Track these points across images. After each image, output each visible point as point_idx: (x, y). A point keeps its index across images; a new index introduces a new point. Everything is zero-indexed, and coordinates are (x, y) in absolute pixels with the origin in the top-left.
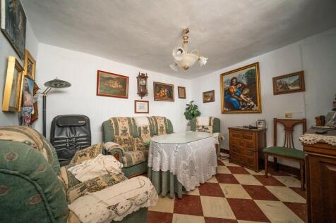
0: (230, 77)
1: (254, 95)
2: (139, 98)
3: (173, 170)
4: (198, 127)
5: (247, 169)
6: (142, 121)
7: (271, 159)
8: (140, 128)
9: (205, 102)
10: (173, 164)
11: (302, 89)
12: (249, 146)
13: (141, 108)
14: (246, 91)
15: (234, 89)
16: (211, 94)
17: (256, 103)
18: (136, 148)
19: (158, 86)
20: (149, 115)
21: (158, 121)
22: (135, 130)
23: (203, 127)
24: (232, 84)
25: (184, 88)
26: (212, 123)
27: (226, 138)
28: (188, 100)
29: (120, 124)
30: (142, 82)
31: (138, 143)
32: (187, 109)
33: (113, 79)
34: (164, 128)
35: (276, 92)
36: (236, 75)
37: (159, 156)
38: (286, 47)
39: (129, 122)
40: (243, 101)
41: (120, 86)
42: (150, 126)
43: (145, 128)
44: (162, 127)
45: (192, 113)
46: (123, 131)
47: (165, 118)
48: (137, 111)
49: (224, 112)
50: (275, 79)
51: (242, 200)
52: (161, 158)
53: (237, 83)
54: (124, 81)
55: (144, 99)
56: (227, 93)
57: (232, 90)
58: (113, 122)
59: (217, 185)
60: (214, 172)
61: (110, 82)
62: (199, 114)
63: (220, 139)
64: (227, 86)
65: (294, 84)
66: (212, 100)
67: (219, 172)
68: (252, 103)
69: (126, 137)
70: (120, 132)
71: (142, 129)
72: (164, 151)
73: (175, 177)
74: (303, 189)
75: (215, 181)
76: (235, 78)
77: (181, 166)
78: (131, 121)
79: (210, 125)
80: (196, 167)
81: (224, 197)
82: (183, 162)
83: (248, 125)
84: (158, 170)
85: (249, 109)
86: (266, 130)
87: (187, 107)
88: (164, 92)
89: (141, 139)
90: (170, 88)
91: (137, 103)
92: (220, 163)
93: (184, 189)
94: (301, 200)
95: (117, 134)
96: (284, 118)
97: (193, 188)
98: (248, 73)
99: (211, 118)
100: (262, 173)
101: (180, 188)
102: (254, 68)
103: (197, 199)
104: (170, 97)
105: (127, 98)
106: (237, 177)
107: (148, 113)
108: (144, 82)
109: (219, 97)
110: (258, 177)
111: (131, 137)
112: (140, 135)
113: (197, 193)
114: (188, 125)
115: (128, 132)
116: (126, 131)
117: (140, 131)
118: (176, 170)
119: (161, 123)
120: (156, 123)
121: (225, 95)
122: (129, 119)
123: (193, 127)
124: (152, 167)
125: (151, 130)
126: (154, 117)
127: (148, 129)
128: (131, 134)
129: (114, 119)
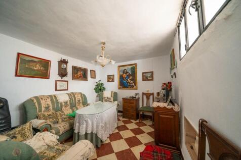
0: (123, 68)
1: (134, 80)
2: (59, 78)
3: (94, 131)
4: (104, 98)
5: (131, 120)
6: (63, 97)
7: (141, 113)
8: (61, 103)
9: (108, 81)
10: (95, 127)
11: (152, 80)
12: (133, 107)
13: (61, 86)
14: (131, 78)
15: (125, 75)
16: (112, 77)
17: (135, 84)
18: (60, 120)
19: (76, 69)
20: (68, 92)
21: (76, 96)
22: (57, 105)
23: (107, 98)
24: (124, 73)
25: (95, 71)
26: (113, 95)
27: (121, 104)
28: (97, 80)
29: (42, 102)
30: (63, 66)
31: (61, 116)
32: (96, 86)
33: (35, 62)
34: (81, 101)
35: (143, 80)
36: (126, 68)
37: (85, 124)
38: (146, 59)
39: (52, 100)
40: (129, 83)
41: (42, 68)
42: (70, 101)
43: (66, 103)
44: (80, 101)
45: (99, 89)
46: (46, 108)
47: (81, 93)
48: (58, 89)
49: (119, 88)
50: (143, 73)
51: (131, 138)
52: (87, 125)
53: (127, 73)
54: (46, 64)
55: (64, 79)
56: (121, 77)
57: (124, 76)
58: (35, 101)
59: (118, 133)
60: (116, 126)
61: (31, 64)
62: (104, 89)
63: (118, 105)
64: (122, 73)
65: (150, 77)
66: (113, 81)
67: (119, 125)
68: (133, 84)
69: (50, 113)
70: (43, 109)
71: (63, 104)
72: (89, 120)
73: (96, 135)
74: (153, 125)
75: (117, 131)
76: (125, 69)
77: (100, 127)
78: (53, 98)
79: (112, 96)
80: (108, 126)
81: (122, 138)
82: (101, 124)
83: (131, 96)
84: (84, 133)
85: (132, 87)
86: (139, 98)
87: (96, 84)
88: (81, 74)
89: (63, 112)
90: (85, 71)
91: (58, 82)
92: (119, 120)
93: (101, 141)
94: (152, 130)
95: (40, 111)
96: (146, 92)
97: (106, 139)
98: (132, 68)
99: (112, 92)
100: (138, 121)
101: (100, 141)
102: (134, 66)
103: (109, 144)
104: (84, 77)
105: (48, 78)
106: (128, 125)
107: (67, 90)
108: (65, 66)
109: (117, 79)
110: (136, 124)
111: (54, 112)
112: (62, 109)
113: (108, 141)
114: (97, 96)
115: (51, 108)
116: (49, 107)
117: (61, 106)
118: (97, 131)
119: (78, 97)
120: (75, 98)
121: (120, 78)
122: (50, 96)
123: (101, 98)
124: (79, 133)
125: (70, 104)
126: (72, 93)
127: (69, 103)
128: (54, 109)
129: (36, 98)
